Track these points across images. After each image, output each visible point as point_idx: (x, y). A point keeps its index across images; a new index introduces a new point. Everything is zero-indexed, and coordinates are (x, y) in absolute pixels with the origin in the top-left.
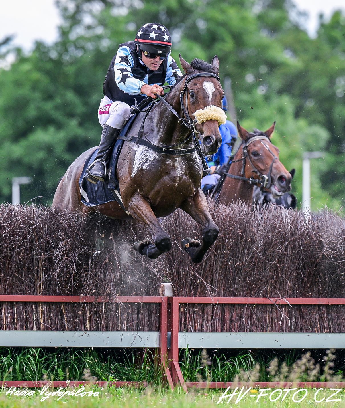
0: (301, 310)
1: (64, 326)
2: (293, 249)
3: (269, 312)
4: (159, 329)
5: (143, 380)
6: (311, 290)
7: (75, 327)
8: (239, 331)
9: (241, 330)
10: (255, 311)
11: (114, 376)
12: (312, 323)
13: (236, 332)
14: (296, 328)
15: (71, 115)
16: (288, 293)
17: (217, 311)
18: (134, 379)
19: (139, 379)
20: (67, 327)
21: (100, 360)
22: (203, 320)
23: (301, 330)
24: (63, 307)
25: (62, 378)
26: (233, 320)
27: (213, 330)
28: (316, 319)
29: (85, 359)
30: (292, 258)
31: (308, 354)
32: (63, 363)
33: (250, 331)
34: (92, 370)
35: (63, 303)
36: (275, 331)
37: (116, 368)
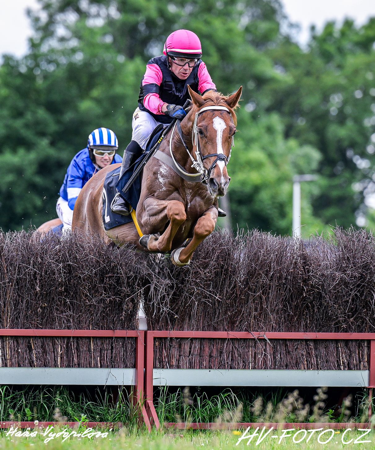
0: (286, 345)
1: (33, 362)
2: (279, 279)
3: (251, 347)
4: (135, 366)
5: (117, 420)
6: (298, 323)
7: (44, 363)
8: (219, 368)
9: (221, 366)
10: (237, 346)
11: (87, 417)
12: (298, 359)
13: (216, 368)
14: (281, 364)
15: (42, 134)
16: (273, 326)
17: (195, 346)
18: (108, 420)
19: (114, 420)
20: (35, 364)
21: (71, 399)
22: (180, 356)
23: (286, 367)
24: (32, 342)
25: (30, 418)
26: (212, 356)
27: (191, 366)
28: (302, 355)
29: (55, 397)
30: (277, 289)
31: (296, 393)
32: (31, 402)
33: (231, 368)
34: (63, 410)
35: (32, 337)
36: (258, 368)
37: (88, 407)
